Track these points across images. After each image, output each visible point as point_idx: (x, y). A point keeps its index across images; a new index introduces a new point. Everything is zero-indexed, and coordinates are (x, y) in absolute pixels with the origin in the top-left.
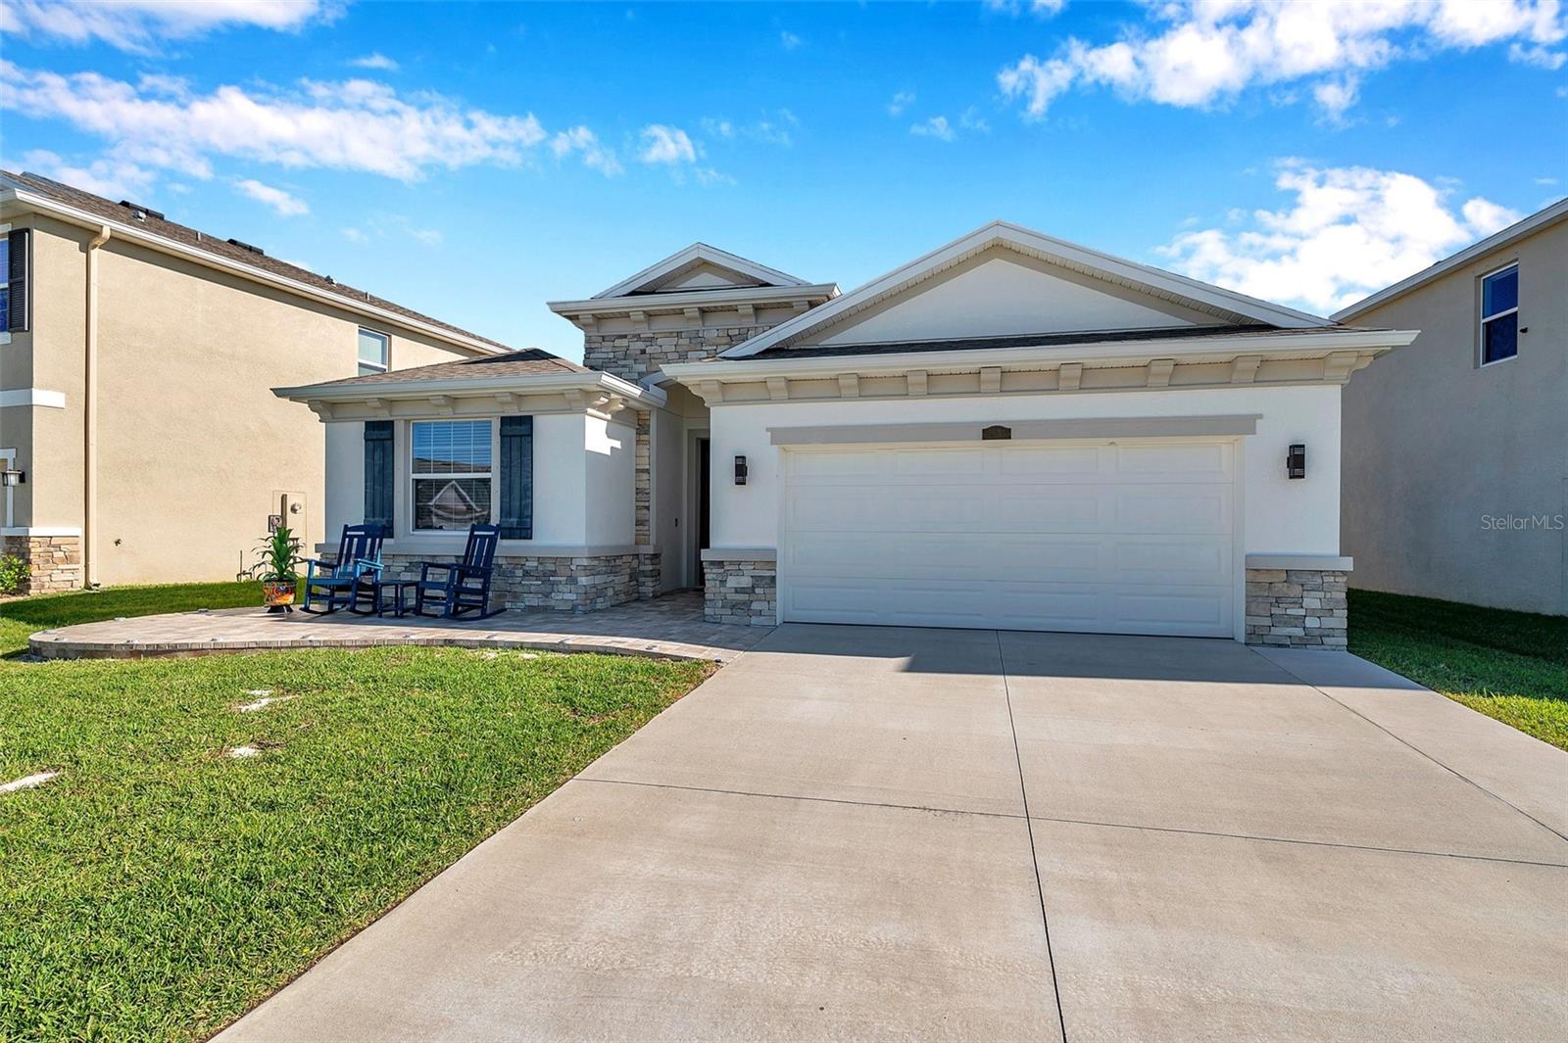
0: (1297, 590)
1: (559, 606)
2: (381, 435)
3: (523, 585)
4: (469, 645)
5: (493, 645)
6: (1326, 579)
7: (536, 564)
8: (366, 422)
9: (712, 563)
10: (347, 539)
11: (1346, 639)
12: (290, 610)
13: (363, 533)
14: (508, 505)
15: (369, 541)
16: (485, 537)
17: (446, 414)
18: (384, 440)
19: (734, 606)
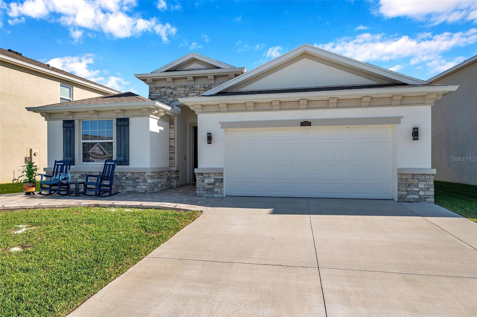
0: (416, 181)
1: (140, 191)
2: (69, 125)
3: (126, 183)
4: (105, 207)
5: (114, 206)
6: (427, 177)
7: (131, 175)
8: (63, 121)
9: (199, 174)
10: (56, 166)
11: (434, 199)
12: (34, 194)
13: (63, 164)
14: (120, 152)
15: (65, 166)
16: (111, 164)
17: (95, 117)
18: (70, 127)
19: (207, 190)
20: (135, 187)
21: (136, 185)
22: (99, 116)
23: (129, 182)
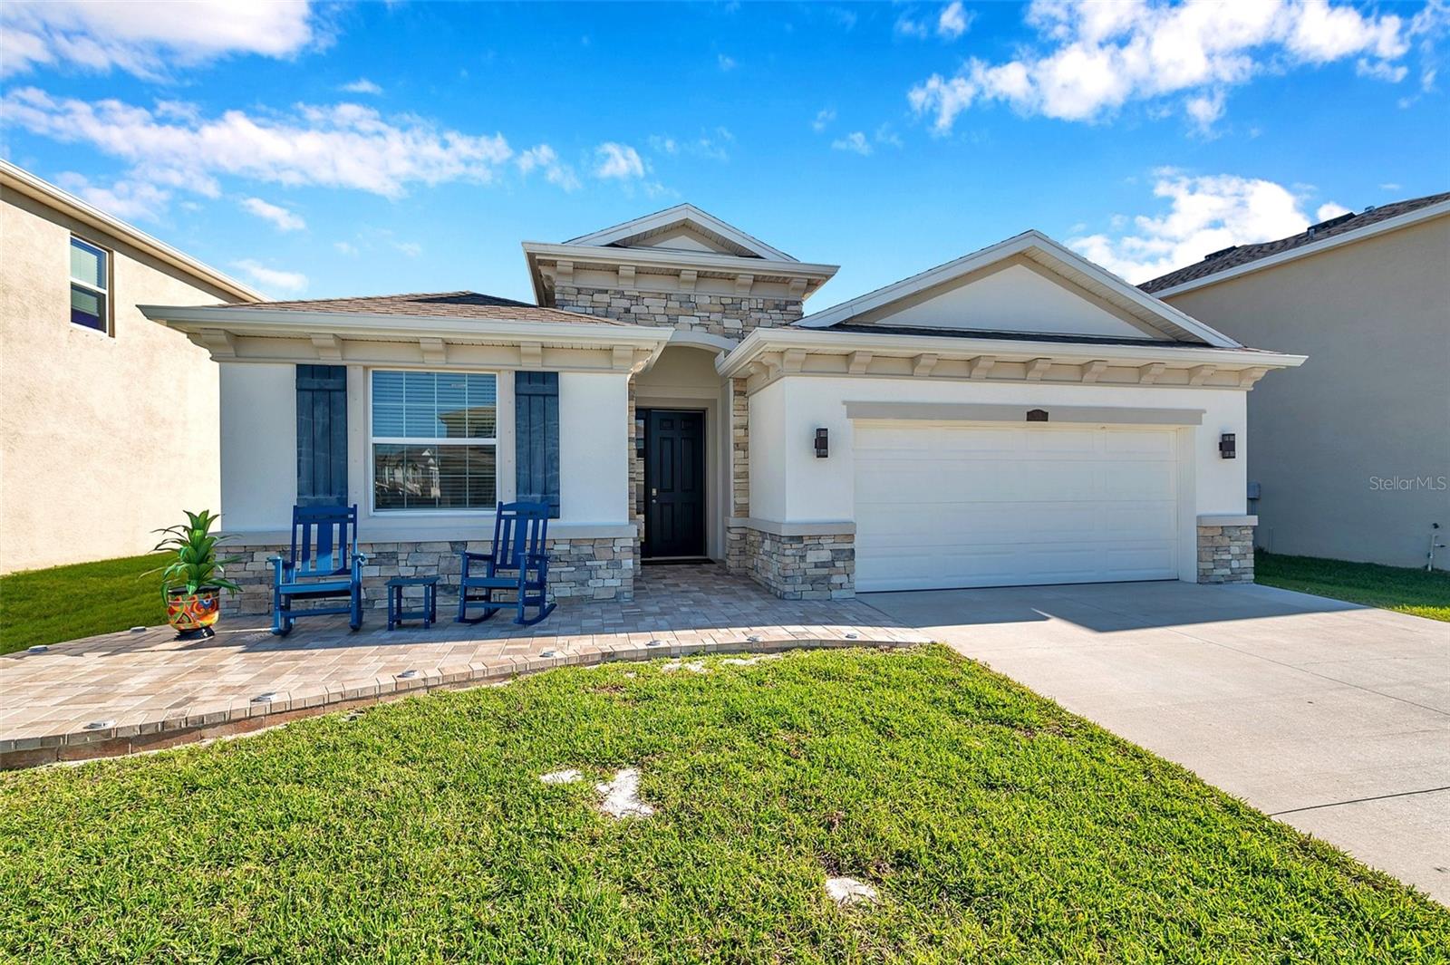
7: (567, 547)
8: (298, 366)
9: (792, 538)
14: (527, 477)
17: (436, 364)
18: (330, 390)
19: (814, 581)
20: (583, 583)
21: (584, 577)
22: (450, 361)
23: (560, 570)
